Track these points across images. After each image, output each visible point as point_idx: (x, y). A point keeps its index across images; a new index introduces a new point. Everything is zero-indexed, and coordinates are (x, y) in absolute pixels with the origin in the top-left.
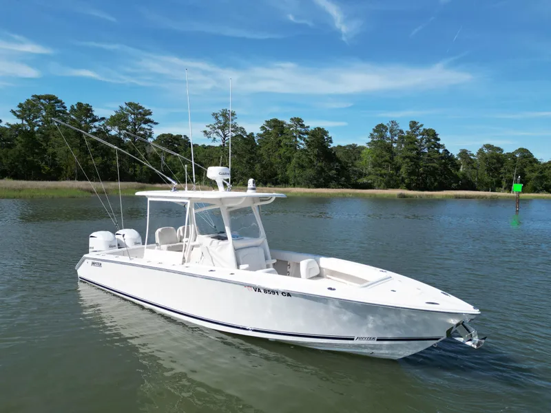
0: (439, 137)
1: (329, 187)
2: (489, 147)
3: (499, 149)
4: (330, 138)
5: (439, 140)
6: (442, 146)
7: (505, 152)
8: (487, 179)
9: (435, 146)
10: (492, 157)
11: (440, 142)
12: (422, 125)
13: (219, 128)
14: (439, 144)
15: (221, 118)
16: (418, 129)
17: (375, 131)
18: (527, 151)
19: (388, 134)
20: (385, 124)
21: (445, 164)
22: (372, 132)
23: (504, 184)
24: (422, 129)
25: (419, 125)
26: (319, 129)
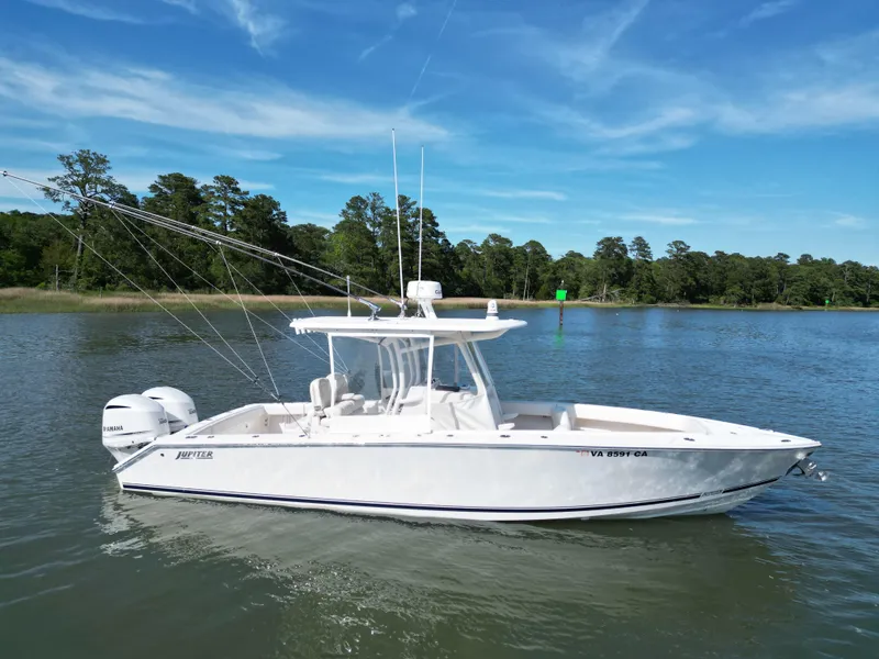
0: (436, 221)
1: (286, 294)
2: (495, 237)
3: (507, 241)
4: (284, 213)
5: (437, 225)
6: (442, 234)
7: (514, 245)
8: (496, 281)
9: (433, 234)
10: (500, 253)
11: (440, 229)
12: (415, 203)
13: (74, 183)
14: (437, 232)
15: (78, 167)
16: (409, 207)
17: (349, 206)
18: (538, 244)
19: (369, 213)
20: (364, 197)
21: (446, 260)
22: (345, 208)
23: (515, 287)
24: (414, 207)
25: (411, 201)
26: (264, 197)
